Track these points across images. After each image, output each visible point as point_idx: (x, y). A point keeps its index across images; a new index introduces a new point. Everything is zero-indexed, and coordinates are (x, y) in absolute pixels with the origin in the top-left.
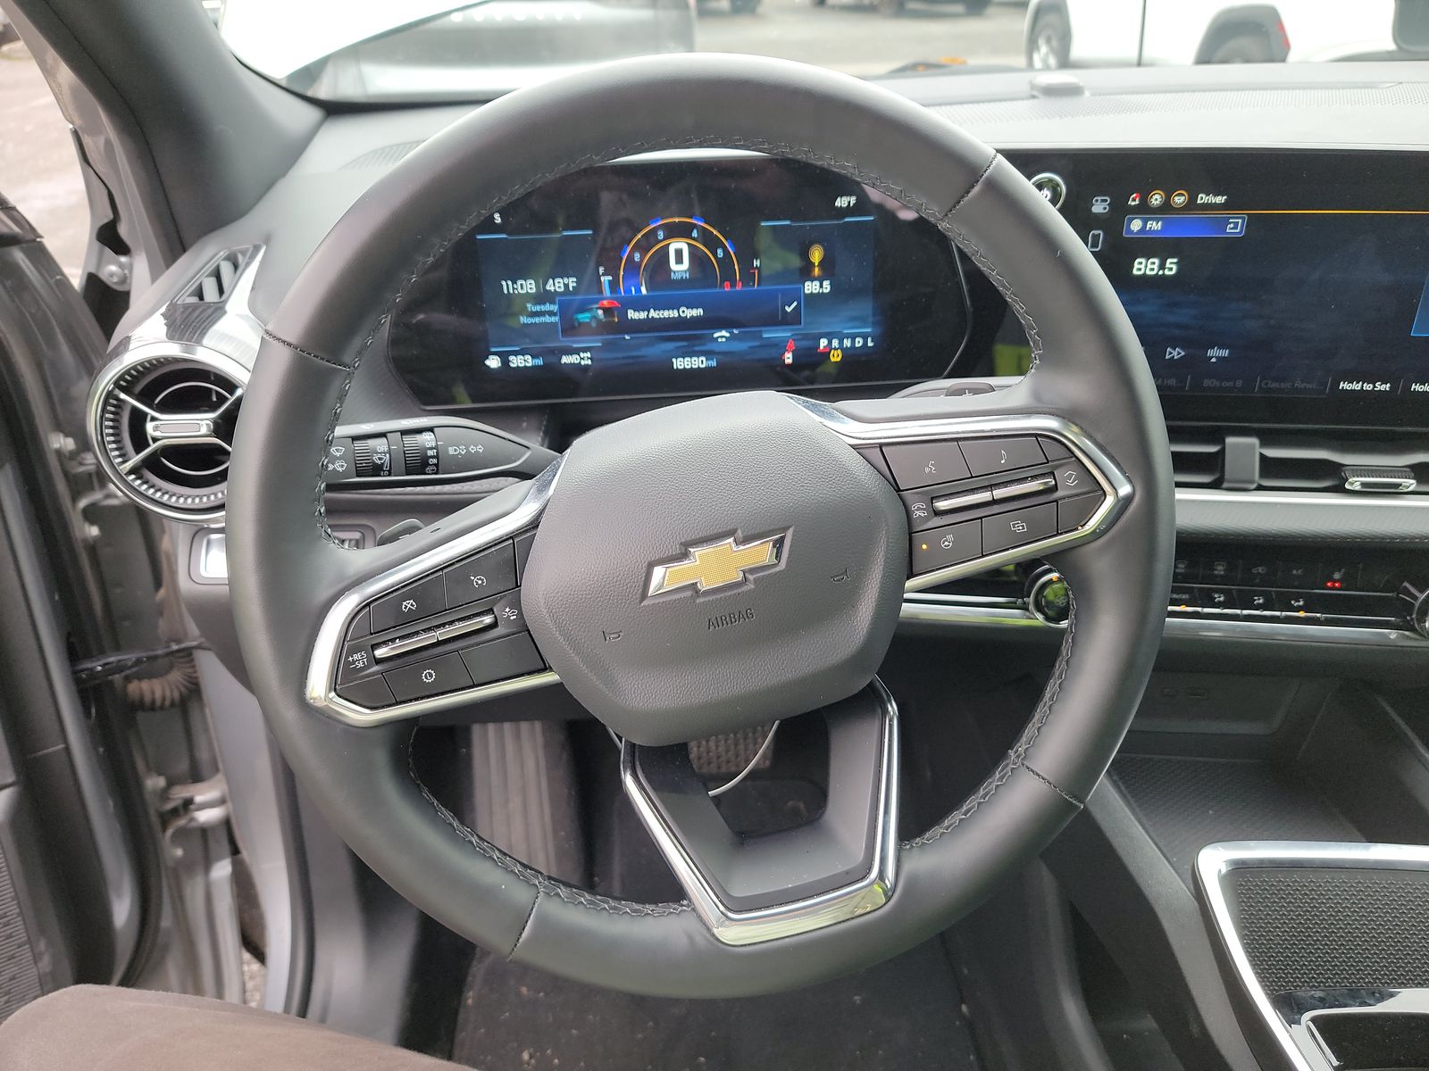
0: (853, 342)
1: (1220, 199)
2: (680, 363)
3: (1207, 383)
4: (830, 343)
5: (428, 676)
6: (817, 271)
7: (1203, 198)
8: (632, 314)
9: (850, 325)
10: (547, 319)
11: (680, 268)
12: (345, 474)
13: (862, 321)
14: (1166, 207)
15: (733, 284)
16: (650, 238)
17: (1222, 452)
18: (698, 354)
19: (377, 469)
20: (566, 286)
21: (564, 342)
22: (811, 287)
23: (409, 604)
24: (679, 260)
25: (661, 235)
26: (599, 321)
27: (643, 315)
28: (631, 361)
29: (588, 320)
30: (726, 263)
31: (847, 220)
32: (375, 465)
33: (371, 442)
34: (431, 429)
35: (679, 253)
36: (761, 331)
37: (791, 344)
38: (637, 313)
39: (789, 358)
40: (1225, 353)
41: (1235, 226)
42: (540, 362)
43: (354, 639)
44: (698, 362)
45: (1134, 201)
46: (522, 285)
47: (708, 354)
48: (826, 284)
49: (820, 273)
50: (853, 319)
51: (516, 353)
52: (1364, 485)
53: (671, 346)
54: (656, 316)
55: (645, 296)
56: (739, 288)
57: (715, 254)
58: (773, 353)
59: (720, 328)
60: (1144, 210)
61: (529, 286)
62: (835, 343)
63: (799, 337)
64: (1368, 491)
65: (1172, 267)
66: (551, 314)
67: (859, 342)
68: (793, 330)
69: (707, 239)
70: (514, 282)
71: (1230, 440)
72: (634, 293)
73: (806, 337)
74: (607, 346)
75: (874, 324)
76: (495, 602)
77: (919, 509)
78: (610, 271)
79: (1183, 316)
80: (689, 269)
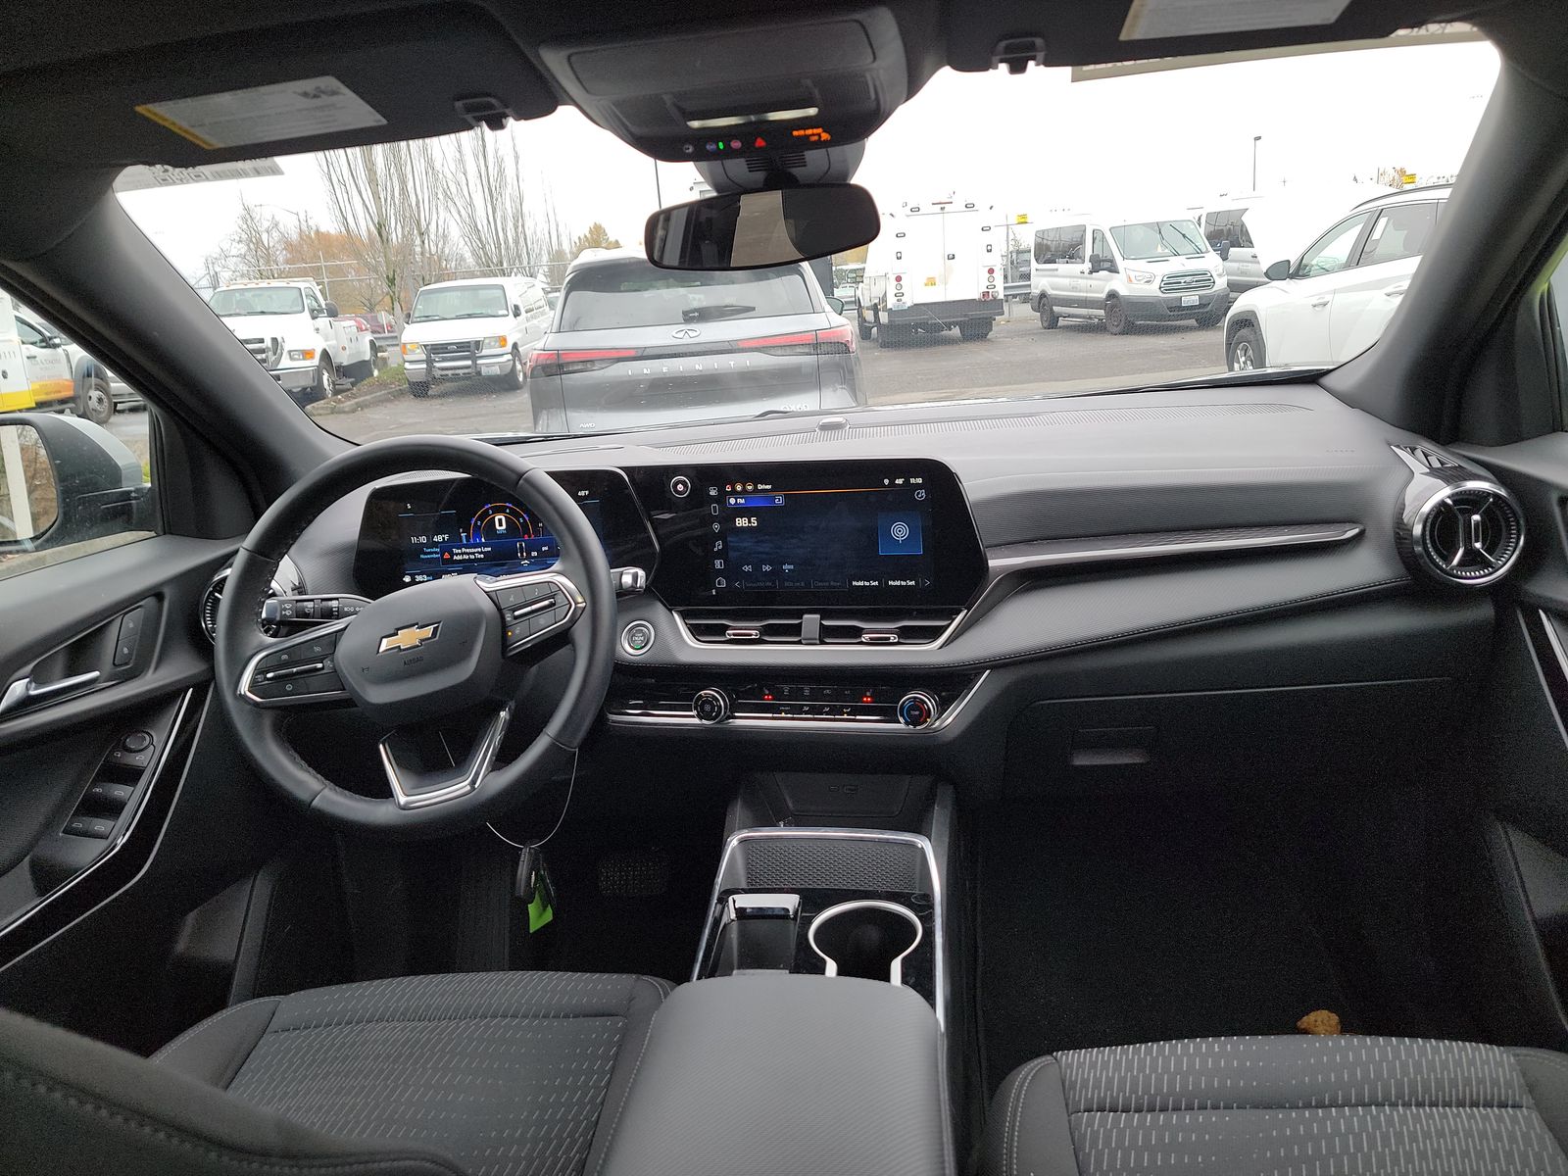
1: (769, 487)
3: (786, 584)
5: (289, 687)
7: (760, 487)
10: (435, 556)
11: (501, 528)
12: (290, 617)
14: (744, 491)
15: (530, 536)
16: (485, 514)
17: (801, 623)
19: (307, 615)
20: (444, 538)
23: (285, 657)
24: (501, 525)
25: (490, 512)
30: (525, 525)
32: (306, 613)
33: (305, 603)
34: (337, 599)
35: (500, 520)
40: (792, 567)
41: (779, 501)
43: (260, 671)
45: (728, 488)
51: (419, 574)
52: (871, 639)
57: (519, 521)
60: (734, 493)
64: (873, 643)
65: (754, 522)
66: (436, 553)
69: (513, 512)
70: (417, 537)
71: (805, 616)
76: (325, 658)
77: (508, 617)
78: (466, 530)
79: (766, 547)
80: (506, 529)
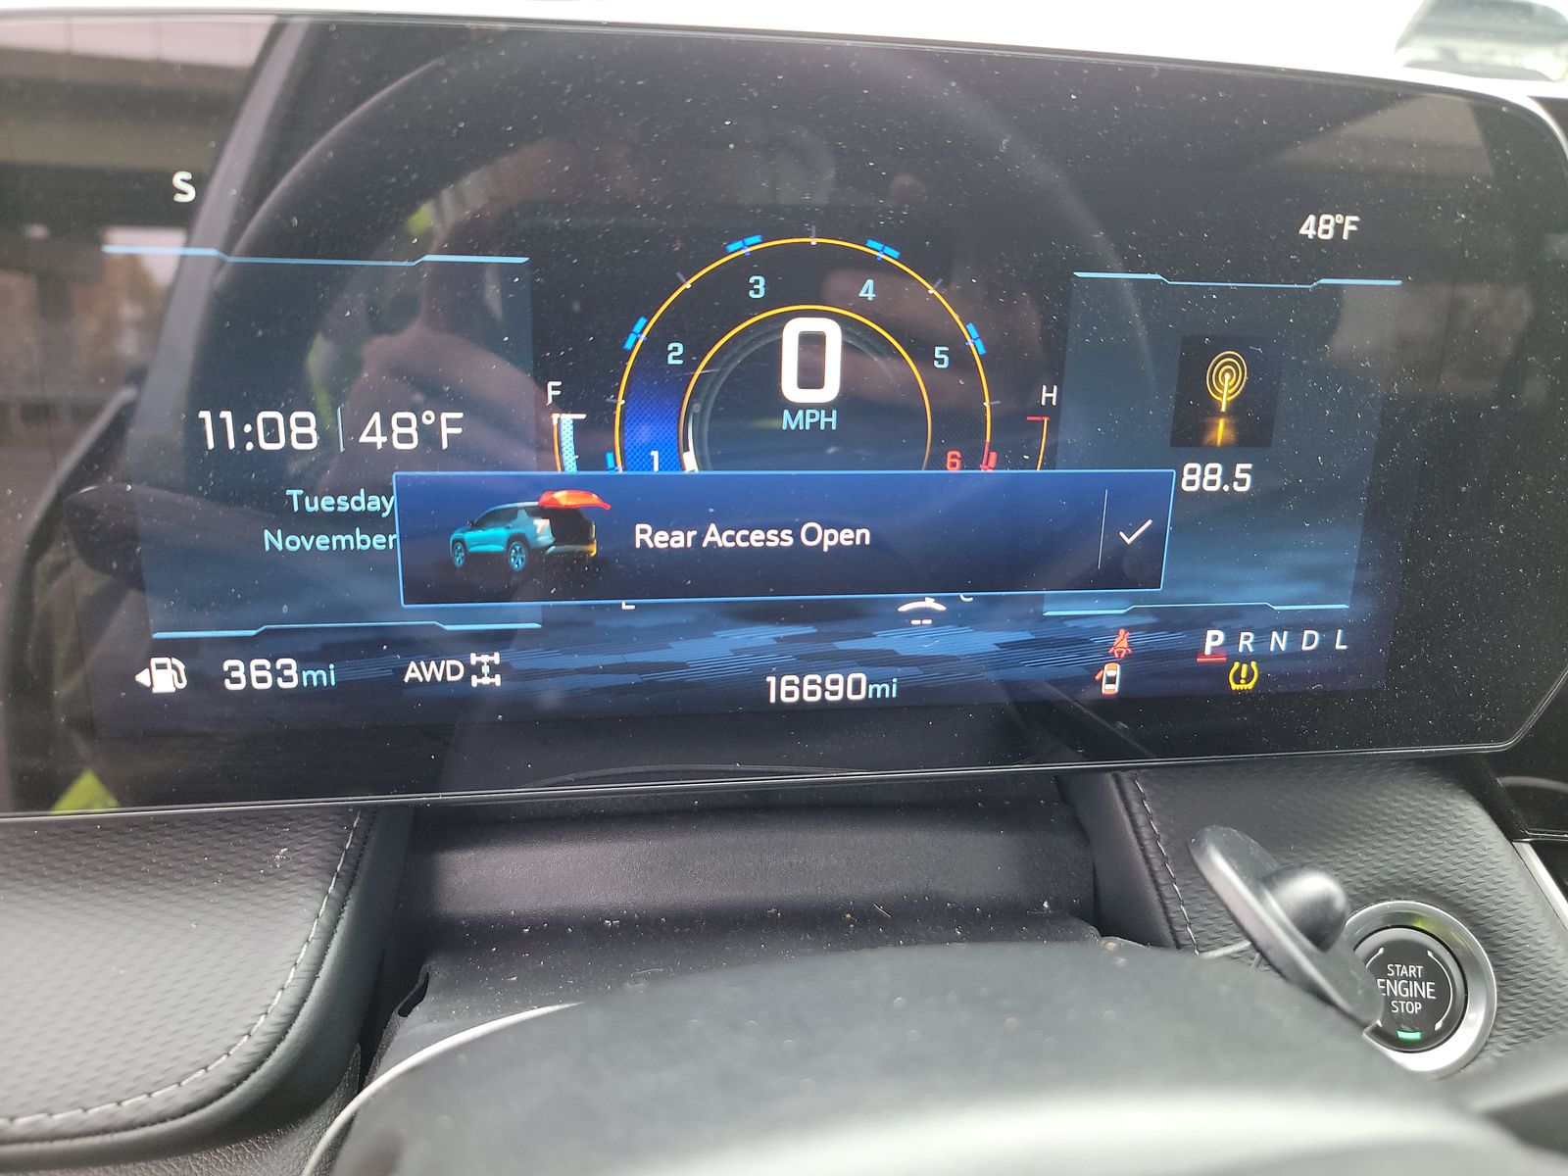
0: (1294, 640)
2: (785, 690)
4: (1232, 639)
6: (1221, 431)
8: (644, 535)
9: (1293, 590)
11: (812, 397)
13: (1327, 577)
15: (972, 460)
16: (724, 296)
18: (844, 662)
20: (429, 435)
21: (417, 617)
22: (1200, 477)
24: (811, 372)
25: (759, 287)
26: (535, 553)
27: (680, 540)
28: (633, 679)
29: (500, 548)
31: (1324, 281)
35: (812, 350)
36: (1041, 598)
37: (1122, 643)
38: (662, 536)
39: (1111, 680)
42: (325, 676)
44: (841, 687)
46: (271, 424)
47: (875, 662)
48: (1242, 470)
49: (1232, 437)
50: (1304, 574)
51: (246, 649)
53: (764, 635)
54: (722, 542)
55: (692, 477)
56: (989, 469)
57: (926, 362)
58: (1069, 664)
59: (920, 586)
61: (296, 430)
62: (1246, 642)
63: (1149, 620)
66: (371, 522)
67: (1310, 640)
68: (1135, 599)
69: (903, 308)
70: (244, 416)
72: (656, 468)
73: (1167, 621)
74: (554, 630)
75: (1359, 589)
80: (839, 402)
